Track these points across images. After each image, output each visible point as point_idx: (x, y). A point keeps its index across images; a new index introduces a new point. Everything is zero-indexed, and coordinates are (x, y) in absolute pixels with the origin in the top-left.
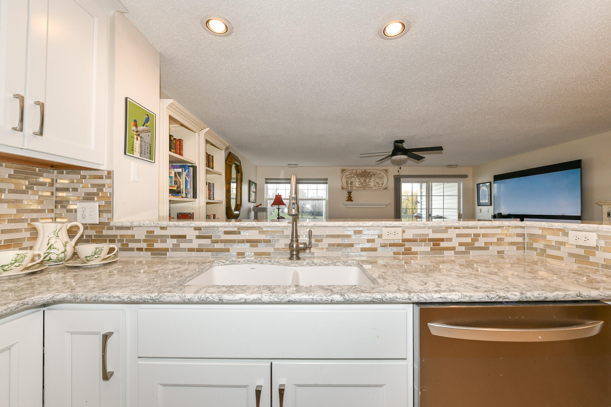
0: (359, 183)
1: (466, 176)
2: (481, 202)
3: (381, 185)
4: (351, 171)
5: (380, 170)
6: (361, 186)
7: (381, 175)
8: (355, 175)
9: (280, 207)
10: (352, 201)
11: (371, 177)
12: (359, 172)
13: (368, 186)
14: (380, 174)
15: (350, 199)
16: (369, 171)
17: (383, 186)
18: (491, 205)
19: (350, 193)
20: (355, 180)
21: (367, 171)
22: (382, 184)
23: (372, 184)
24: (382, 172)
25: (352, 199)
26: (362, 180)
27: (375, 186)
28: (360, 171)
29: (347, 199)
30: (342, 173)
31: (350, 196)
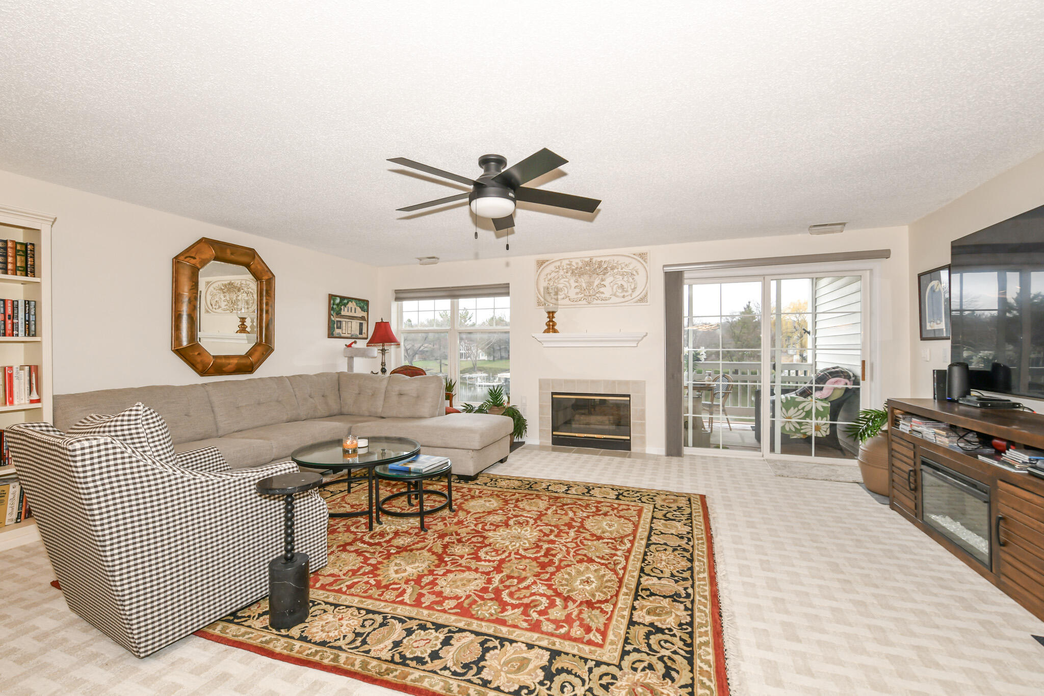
0: (578, 290)
1: (885, 254)
2: (928, 328)
3: (630, 292)
4: (558, 264)
5: (629, 257)
6: (582, 296)
7: (631, 267)
8: (567, 272)
9: (385, 347)
10: (555, 331)
11: (604, 274)
12: (577, 263)
13: (597, 295)
14: (627, 266)
16: (599, 259)
17: (636, 294)
19: (551, 314)
20: (568, 285)
21: (594, 261)
22: (634, 289)
23: (607, 291)
24: (630, 260)
26: (583, 280)
27: (615, 295)
28: (578, 261)
29: (546, 327)
30: (538, 272)
31: (553, 321)
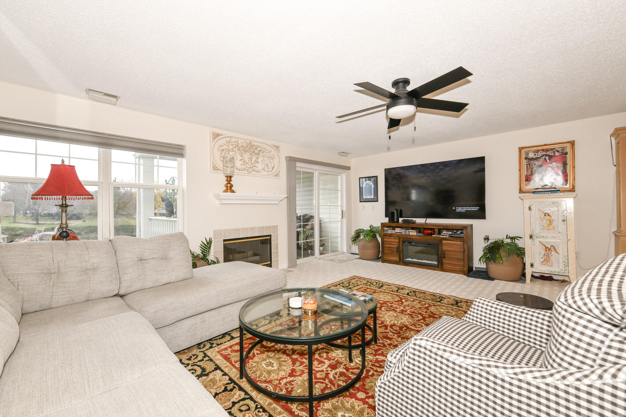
0: (242, 163)
1: (349, 168)
2: (364, 198)
3: (271, 169)
4: (228, 139)
5: (271, 146)
6: (244, 167)
7: (272, 153)
8: (235, 148)
9: (69, 202)
10: (233, 192)
11: (259, 155)
12: (242, 143)
13: (254, 168)
14: (270, 152)
15: (229, 188)
16: (256, 144)
17: (274, 171)
18: (376, 200)
19: (229, 178)
20: (235, 157)
21: (253, 144)
22: (273, 168)
23: (260, 166)
24: (273, 150)
25: (233, 188)
26: (246, 156)
27: (264, 170)
28: (242, 141)
29: (225, 188)
30: (214, 141)
31: (230, 184)
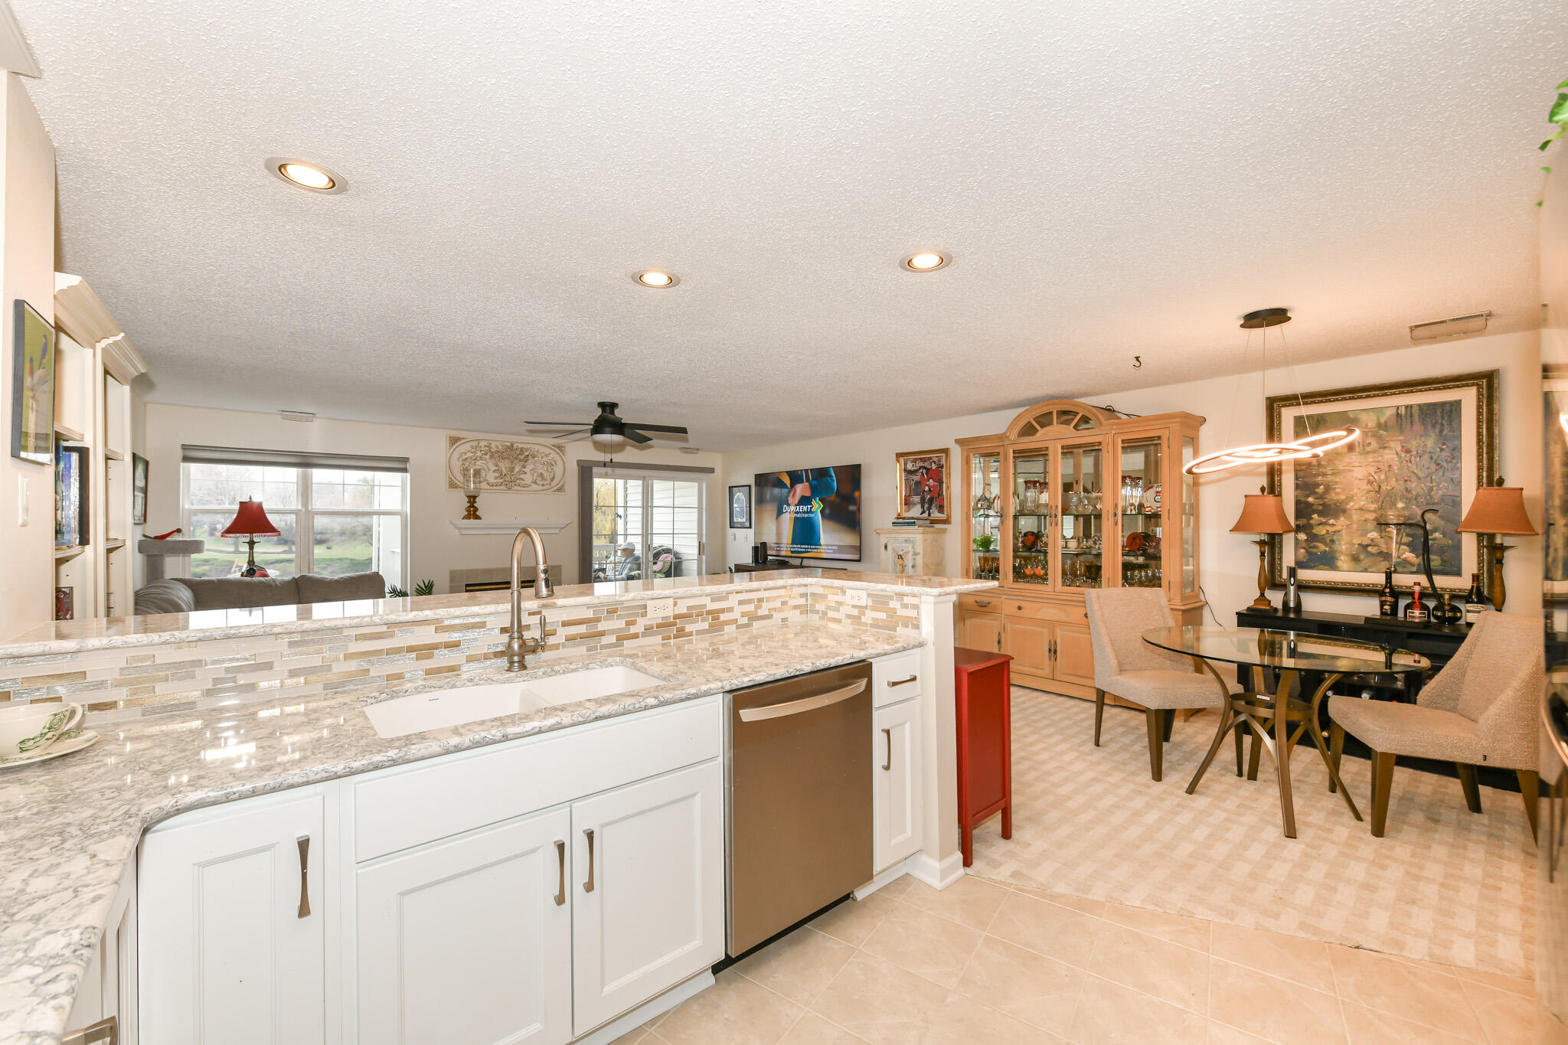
0: (497, 475)
1: (711, 470)
2: (735, 521)
3: (549, 480)
4: (475, 443)
5: (548, 447)
6: (502, 480)
7: (550, 457)
8: (486, 454)
10: (478, 518)
11: (526, 462)
12: (497, 447)
13: (518, 481)
14: (547, 456)
15: (472, 513)
16: (520, 446)
17: (553, 484)
18: (750, 527)
19: (472, 499)
20: (485, 467)
21: (515, 446)
22: (552, 479)
23: (528, 479)
24: (550, 451)
25: (477, 513)
26: (504, 465)
27: (535, 483)
28: (498, 444)
29: (466, 513)
30: (450, 449)
31: (473, 507)
